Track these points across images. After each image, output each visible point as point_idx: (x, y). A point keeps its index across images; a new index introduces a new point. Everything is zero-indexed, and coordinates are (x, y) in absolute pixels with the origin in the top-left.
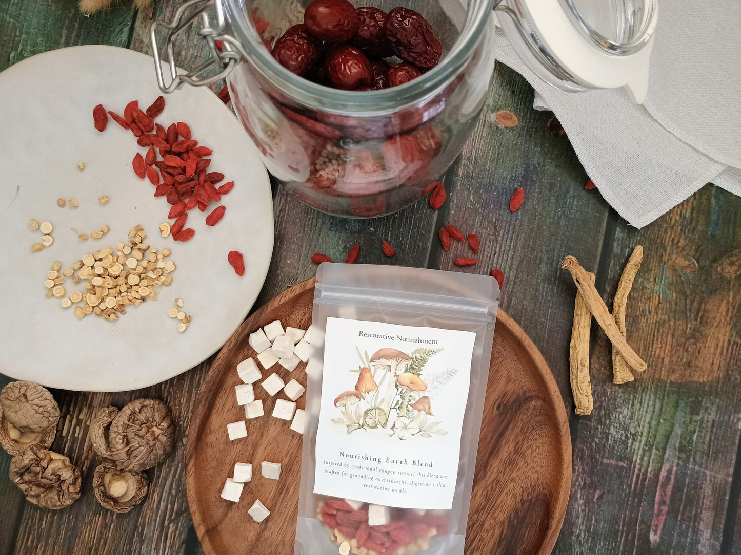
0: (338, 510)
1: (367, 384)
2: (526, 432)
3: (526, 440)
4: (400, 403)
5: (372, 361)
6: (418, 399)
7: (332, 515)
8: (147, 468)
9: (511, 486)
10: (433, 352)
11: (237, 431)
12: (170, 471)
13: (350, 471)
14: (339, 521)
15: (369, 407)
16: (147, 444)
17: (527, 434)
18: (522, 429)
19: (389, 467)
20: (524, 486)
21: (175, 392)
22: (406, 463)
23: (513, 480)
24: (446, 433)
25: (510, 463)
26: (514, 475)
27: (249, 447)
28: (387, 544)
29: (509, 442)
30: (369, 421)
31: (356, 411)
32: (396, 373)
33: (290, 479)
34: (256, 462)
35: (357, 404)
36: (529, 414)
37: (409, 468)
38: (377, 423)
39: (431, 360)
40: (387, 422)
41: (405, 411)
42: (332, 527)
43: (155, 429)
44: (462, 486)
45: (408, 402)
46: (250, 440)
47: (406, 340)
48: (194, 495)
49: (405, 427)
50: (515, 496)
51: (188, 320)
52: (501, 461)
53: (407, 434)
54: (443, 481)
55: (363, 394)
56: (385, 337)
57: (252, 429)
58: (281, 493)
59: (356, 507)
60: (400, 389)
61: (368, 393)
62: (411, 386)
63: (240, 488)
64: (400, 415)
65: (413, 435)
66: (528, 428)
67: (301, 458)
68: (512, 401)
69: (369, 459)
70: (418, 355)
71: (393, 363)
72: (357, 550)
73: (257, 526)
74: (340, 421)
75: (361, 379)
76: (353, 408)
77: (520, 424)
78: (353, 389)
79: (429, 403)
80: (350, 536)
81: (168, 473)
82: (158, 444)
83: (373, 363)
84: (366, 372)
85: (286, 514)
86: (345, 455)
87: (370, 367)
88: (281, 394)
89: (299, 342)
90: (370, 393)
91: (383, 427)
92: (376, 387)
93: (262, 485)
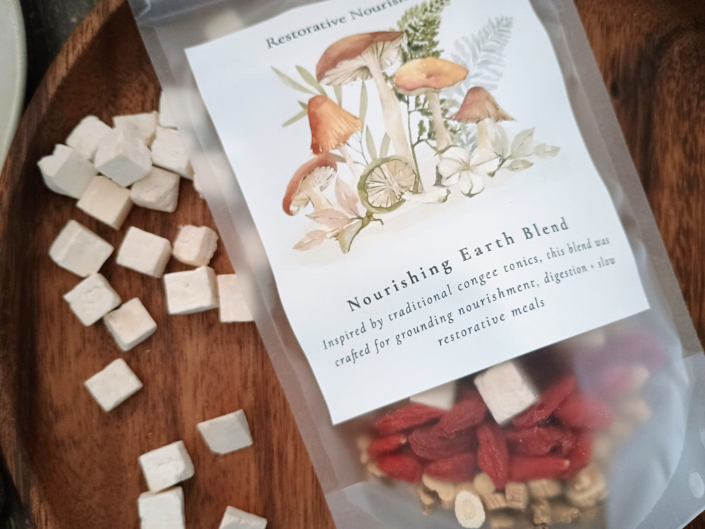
0: (407, 432)
1: (334, 127)
2: (690, 112)
3: (697, 128)
4: (426, 125)
5: (321, 76)
6: (461, 100)
7: (399, 451)
11: (112, 384)
13: (391, 330)
14: (423, 455)
15: (361, 170)
17: (693, 115)
18: (679, 109)
19: (476, 266)
22: (509, 240)
24: (555, 150)
25: (690, 186)
27: (161, 409)
28: (567, 444)
29: (667, 144)
30: (378, 198)
31: (338, 194)
32: (384, 74)
33: (276, 432)
34: (188, 434)
35: (333, 181)
36: (677, 74)
37: (522, 248)
38: (397, 193)
40: (418, 177)
41: (448, 135)
42: (414, 478)
45: (443, 115)
46: (153, 392)
47: (372, 10)
49: (466, 167)
52: (672, 191)
53: (478, 180)
54: (606, 252)
55: (336, 152)
56: (326, 25)
57: (148, 370)
58: (271, 469)
59: (443, 403)
60: (412, 99)
61: (345, 142)
62: (432, 81)
63: (175, 499)
64: (441, 148)
65: (492, 175)
66: (689, 102)
67: (276, 378)
68: (632, 66)
69: (420, 277)
70: (414, 21)
71: (368, 59)
72: (499, 497)
74: (315, 237)
75: (315, 126)
76: (330, 193)
77: (671, 102)
78: (309, 156)
79: (489, 98)
83: (325, 80)
84: (318, 105)
85: (301, 505)
86: (362, 304)
87: (322, 90)
88: (172, 265)
89: (153, 138)
90: (351, 141)
91: (416, 192)
92: (356, 122)
93: (224, 473)
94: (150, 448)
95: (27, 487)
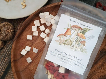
0: (50, 65)
1: (68, 33)
3: (105, 63)
4: (77, 40)
5: (72, 27)
6: (82, 41)
7: (48, 66)
8: (4, 40)
9: (98, 74)
10: (89, 30)
11: (29, 37)
12: (11, 44)
13: (57, 55)
14: (50, 68)
15: (67, 39)
16: (6, 33)
19: (69, 57)
20: (102, 75)
21: (17, 25)
22: (74, 57)
23: (99, 72)
24: (87, 53)
25: (99, 68)
26: (100, 71)
27: (32, 43)
30: (66, 43)
32: (77, 32)
33: (40, 54)
34: (32, 47)
37: (75, 59)
38: (68, 44)
39: (88, 31)
40: (72, 44)
41: (78, 43)
42: (47, 70)
43: (9, 31)
44: (87, 69)
45: (79, 41)
46: (32, 41)
47: (82, 25)
48: (13, 50)
49: (77, 47)
50: (98, 77)
51: (25, 6)
52: (97, 66)
53: (77, 49)
54: (83, 66)
55: (67, 35)
56: (77, 22)
57: (34, 39)
58: (36, 57)
59: (56, 66)
60: (78, 37)
62: (81, 37)
63: (26, 52)
64: (76, 44)
68: (105, 51)
69: (64, 53)
70: (85, 29)
71: (77, 29)
72: (53, 78)
73: (28, 64)
74: (58, 41)
75: (67, 31)
76: (63, 38)
77: (105, 58)
78: (64, 33)
79: (85, 43)
80: (52, 73)
81: (10, 44)
82: (9, 35)
84: (69, 30)
85: (36, 63)
86: (57, 51)
88: (44, 31)
89: (52, 19)
90: (69, 35)
91: (70, 45)
92: (71, 34)
93: (32, 54)
94: (28, 46)
95: (15, 40)
